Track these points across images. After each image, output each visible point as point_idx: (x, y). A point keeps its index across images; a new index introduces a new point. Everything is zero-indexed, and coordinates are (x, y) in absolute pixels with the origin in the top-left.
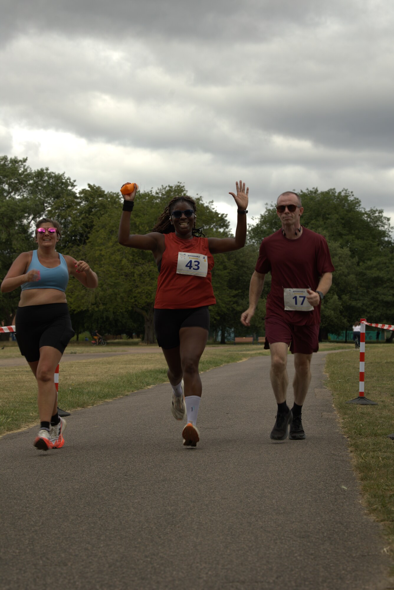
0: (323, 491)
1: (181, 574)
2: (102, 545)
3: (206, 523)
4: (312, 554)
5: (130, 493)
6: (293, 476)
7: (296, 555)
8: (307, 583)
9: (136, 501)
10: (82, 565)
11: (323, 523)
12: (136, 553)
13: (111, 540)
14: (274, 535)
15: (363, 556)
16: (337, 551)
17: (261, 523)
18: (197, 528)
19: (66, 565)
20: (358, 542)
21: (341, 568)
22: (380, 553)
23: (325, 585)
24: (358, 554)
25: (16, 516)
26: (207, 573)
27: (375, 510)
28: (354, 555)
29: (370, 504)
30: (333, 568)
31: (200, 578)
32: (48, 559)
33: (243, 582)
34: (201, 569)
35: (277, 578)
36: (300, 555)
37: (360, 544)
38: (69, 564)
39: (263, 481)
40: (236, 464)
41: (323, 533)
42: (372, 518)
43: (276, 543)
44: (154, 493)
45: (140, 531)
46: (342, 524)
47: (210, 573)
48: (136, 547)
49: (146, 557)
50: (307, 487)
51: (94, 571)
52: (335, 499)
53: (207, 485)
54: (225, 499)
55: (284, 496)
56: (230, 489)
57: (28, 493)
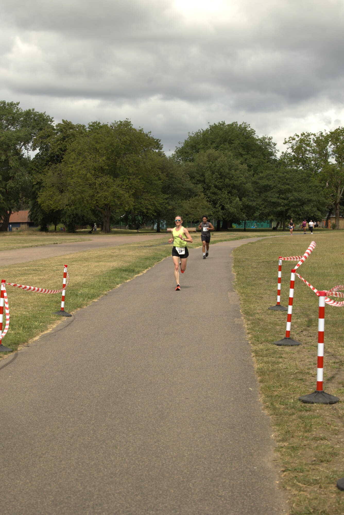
0: (240, 392)
1: (175, 454)
2: (131, 435)
3: (181, 418)
4: (236, 440)
5: (135, 394)
6: (222, 380)
7: (229, 440)
8: (236, 458)
9: (139, 400)
10: (125, 448)
11: (241, 417)
12: (149, 440)
13: (134, 431)
14: (217, 427)
15: (262, 440)
16: (249, 437)
17: (209, 418)
18: (177, 422)
19: (117, 448)
20: (259, 431)
21: (251, 448)
22: (270, 438)
23: (244, 459)
24: (259, 439)
25: (79, 412)
26: (187, 453)
27: (267, 407)
28: (257, 440)
29: (265, 402)
30: (248, 449)
31: (184, 456)
32: (107, 444)
33: (205, 459)
34: (184, 450)
35: (221, 456)
36: (231, 441)
37: (260, 432)
38: (119, 448)
39: (206, 384)
40: (189, 369)
41: (241, 425)
42: (266, 412)
43: (218, 432)
44: (148, 394)
45: (147, 424)
46: (250, 418)
47: (189, 453)
48: (148, 436)
49: (155, 442)
50: (230, 389)
51: (132, 452)
52: (246, 398)
53: (175, 387)
54: (187, 399)
55: (219, 396)
56: (189, 391)
57: (78, 393)
